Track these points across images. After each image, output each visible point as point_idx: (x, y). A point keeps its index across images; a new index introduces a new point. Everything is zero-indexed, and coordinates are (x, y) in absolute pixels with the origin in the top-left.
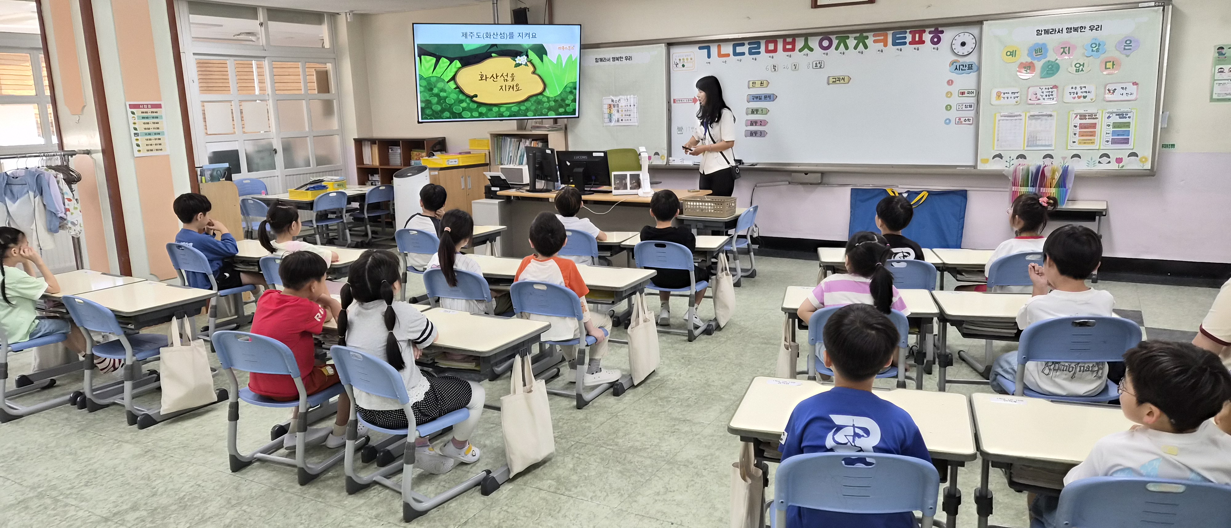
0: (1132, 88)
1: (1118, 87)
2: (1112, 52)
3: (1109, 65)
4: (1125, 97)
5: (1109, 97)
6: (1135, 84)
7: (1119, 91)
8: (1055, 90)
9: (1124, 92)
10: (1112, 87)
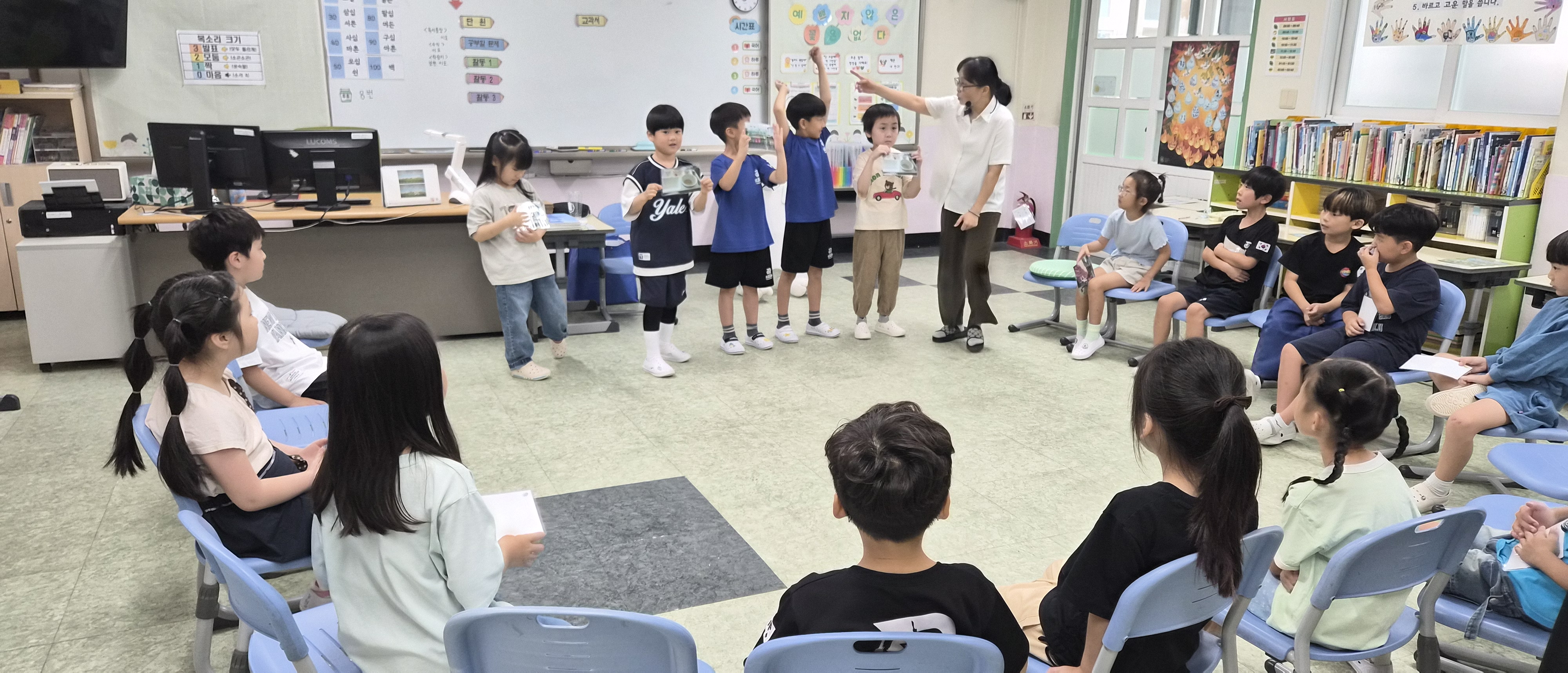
0: (898, 61)
1: (888, 58)
2: (883, 21)
3: (881, 35)
4: (893, 70)
5: (882, 69)
6: (901, 56)
7: (889, 63)
8: (837, 59)
9: (893, 64)
10: (883, 58)
